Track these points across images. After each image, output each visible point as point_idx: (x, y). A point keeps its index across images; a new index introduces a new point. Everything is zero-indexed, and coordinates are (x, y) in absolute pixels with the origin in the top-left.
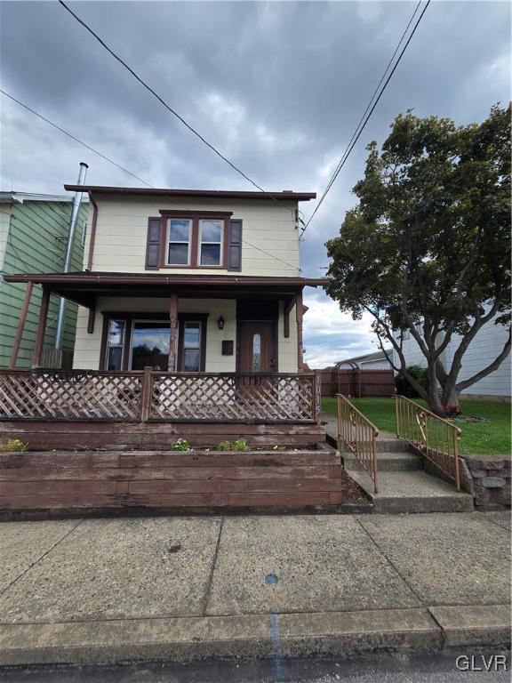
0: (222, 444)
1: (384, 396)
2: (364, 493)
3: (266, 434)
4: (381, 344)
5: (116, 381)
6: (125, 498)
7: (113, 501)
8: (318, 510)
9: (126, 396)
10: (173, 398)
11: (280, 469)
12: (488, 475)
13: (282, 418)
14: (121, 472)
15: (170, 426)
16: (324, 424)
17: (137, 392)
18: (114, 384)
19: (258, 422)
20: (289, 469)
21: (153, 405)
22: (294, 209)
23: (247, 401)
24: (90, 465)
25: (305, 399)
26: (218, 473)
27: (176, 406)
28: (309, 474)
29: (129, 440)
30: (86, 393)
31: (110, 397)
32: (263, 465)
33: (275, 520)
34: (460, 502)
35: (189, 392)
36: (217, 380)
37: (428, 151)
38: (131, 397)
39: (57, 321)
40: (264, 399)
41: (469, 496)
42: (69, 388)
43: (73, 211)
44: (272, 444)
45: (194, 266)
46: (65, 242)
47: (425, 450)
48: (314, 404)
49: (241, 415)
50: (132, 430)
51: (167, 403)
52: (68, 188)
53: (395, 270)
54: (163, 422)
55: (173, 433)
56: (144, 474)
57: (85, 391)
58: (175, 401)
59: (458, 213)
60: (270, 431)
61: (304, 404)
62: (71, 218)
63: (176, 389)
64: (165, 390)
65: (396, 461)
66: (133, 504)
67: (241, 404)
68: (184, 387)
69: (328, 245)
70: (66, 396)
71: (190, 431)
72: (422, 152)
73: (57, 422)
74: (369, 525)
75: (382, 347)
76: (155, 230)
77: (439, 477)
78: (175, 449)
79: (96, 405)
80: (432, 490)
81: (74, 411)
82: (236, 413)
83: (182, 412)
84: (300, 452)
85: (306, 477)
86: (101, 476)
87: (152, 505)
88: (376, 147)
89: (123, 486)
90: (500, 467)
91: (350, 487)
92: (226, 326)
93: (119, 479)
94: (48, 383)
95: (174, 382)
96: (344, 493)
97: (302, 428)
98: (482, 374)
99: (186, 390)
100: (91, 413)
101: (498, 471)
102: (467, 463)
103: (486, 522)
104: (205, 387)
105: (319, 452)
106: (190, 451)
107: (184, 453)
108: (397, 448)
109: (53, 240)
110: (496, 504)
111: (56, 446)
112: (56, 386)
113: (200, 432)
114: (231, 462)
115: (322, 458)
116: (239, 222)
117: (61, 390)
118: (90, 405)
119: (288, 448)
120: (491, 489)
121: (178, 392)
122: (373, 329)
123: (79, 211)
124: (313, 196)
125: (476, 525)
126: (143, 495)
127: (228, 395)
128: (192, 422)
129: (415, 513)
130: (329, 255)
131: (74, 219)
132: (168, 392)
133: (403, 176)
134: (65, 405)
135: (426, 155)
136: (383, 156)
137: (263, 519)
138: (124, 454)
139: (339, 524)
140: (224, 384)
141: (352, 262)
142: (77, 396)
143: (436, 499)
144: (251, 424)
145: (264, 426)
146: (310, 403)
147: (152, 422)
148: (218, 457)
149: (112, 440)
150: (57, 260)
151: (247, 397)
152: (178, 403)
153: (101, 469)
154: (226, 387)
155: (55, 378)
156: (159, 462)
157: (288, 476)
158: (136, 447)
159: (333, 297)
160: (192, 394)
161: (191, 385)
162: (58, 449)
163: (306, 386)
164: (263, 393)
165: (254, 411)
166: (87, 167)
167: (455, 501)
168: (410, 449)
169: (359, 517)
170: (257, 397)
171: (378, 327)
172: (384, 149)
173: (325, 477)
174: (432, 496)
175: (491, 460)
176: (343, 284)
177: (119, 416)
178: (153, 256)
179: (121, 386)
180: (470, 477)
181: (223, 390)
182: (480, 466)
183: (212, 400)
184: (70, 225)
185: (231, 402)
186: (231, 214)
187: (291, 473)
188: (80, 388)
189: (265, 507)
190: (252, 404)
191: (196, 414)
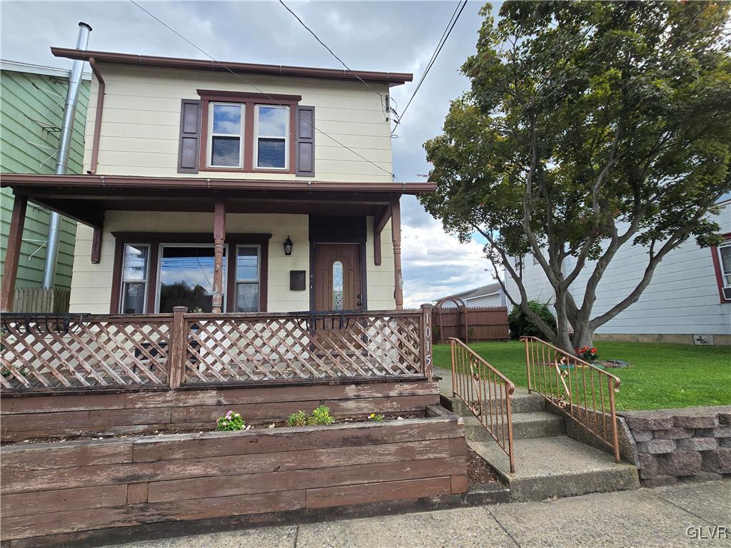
0: (293, 416)
1: (496, 340)
2: (496, 474)
3: (358, 398)
4: (497, 272)
5: (129, 329)
6: (142, 509)
7: (121, 517)
8: (435, 504)
9: (146, 352)
10: (218, 351)
11: (380, 449)
12: (654, 438)
13: (378, 373)
14: (135, 470)
15: (215, 392)
16: (437, 379)
17: (163, 345)
18: (125, 333)
19: (345, 382)
20: (392, 448)
21: (188, 363)
22: (384, 95)
23: (329, 352)
24: (83, 462)
25: (410, 345)
26: (289, 461)
27: (223, 364)
28: (421, 453)
29: (150, 417)
30: (80, 350)
31: (120, 353)
32: (355, 444)
33: (374, 524)
34: (621, 476)
35: (243, 342)
36: (285, 323)
37: (557, 18)
38: (154, 352)
39: (46, 248)
40: (353, 349)
41: (632, 467)
42: (52, 344)
43: (68, 91)
44: (366, 411)
45: (248, 168)
46: (58, 135)
47: (568, 408)
48: (422, 352)
49: (320, 372)
50: (156, 401)
51: (210, 360)
52: (58, 52)
53: (513, 178)
54: (203, 388)
55: (219, 404)
56: (173, 470)
57: (79, 346)
58: (222, 355)
59: (593, 102)
60: (362, 393)
61: (409, 353)
62: (67, 100)
63: (224, 338)
64: (206, 340)
65: (531, 424)
66: (155, 519)
67: (320, 357)
68: (235, 335)
69: (427, 146)
70: (47, 355)
71: (245, 400)
72: (549, 20)
73: (31, 396)
74: (508, 520)
75: (497, 277)
76: (191, 117)
77: (589, 444)
78: (222, 428)
79: (97, 366)
80: (583, 462)
81: (61, 377)
82: (313, 369)
83: (233, 372)
84: (408, 422)
85: (418, 457)
86: (102, 478)
87: (186, 518)
88: (491, 11)
89: (139, 493)
90: (669, 426)
91: (475, 466)
92: (296, 250)
93: (132, 480)
94: (17, 335)
95: (220, 328)
96: (470, 475)
97: (406, 386)
98: (620, 307)
99: (238, 340)
100: (87, 379)
101: (666, 431)
102: (628, 423)
103: (660, 503)
104: (267, 334)
105: (434, 421)
106: (246, 429)
107: (235, 433)
108: (530, 406)
109: (38, 131)
110: (665, 476)
111: (29, 434)
112: (30, 339)
113: (260, 400)
114: (307, 443)
115: (438, 429)
116: (311, 110)
117: (39, 347)
118: (87, 366)
119: (390, 416)
120: (658, 456)
121: (226, 343)
122: (485, 254)
123: (78, 91)
124: (409, 78)
125: (648, 508)
126: (171, 503)
127: (301, 344)
128: (250, 386)
129: (566, 496)
130: (429, 159)
131: (71, 102)
132: (211, 344)
133: (526, 52)
134: (45, 370)
135: (554, 25)
136: (500, 24)
137: (358, 524)
138: (140, 441)
139: (466, 522)
140: (295, 328)
141: (457, 168)
142: (65, 355)
143: (591, 475)
144: (336, 384)
145: (353, 386)
146: (416, 351)
147: (186, 389)
148: (290, 437)
149: (124, 419)
150: (46, 160)
151: (328, 347)
152: (226, 359)
153: (102, 468)
154: (298, 333)
155: (28, 328)
156: (197, 450)
157: (391, 458)
158: (162, 427)
159: (434, 213)
160: (248, 345)
161: (246, 331)
162: (31, 439)
163: (411, 327)
164: (351, 340)
165: (339, 366)
166: (91, 29)
167: (615, 476)
168: (547, 407)
169: (491, 508)
170: (343, 346)
171: (491, 252)
172: (501, 14)
173: (443, 455)
174: (585, 471)
175: (657, 417)
176: (447, 198)
177: (134, 382)
178: (189, 153)
179: (138, 337)
180: (632, 441)
181: (294, 338)
182: (645, 427)
183: (278, 353)
184: (64, 110)
185: (306, 355)
186: (299, 98)
187: (396, 454)
188: (72, 342)
189: (358, 506)
190: (335, 356)
191: (255, 373)
